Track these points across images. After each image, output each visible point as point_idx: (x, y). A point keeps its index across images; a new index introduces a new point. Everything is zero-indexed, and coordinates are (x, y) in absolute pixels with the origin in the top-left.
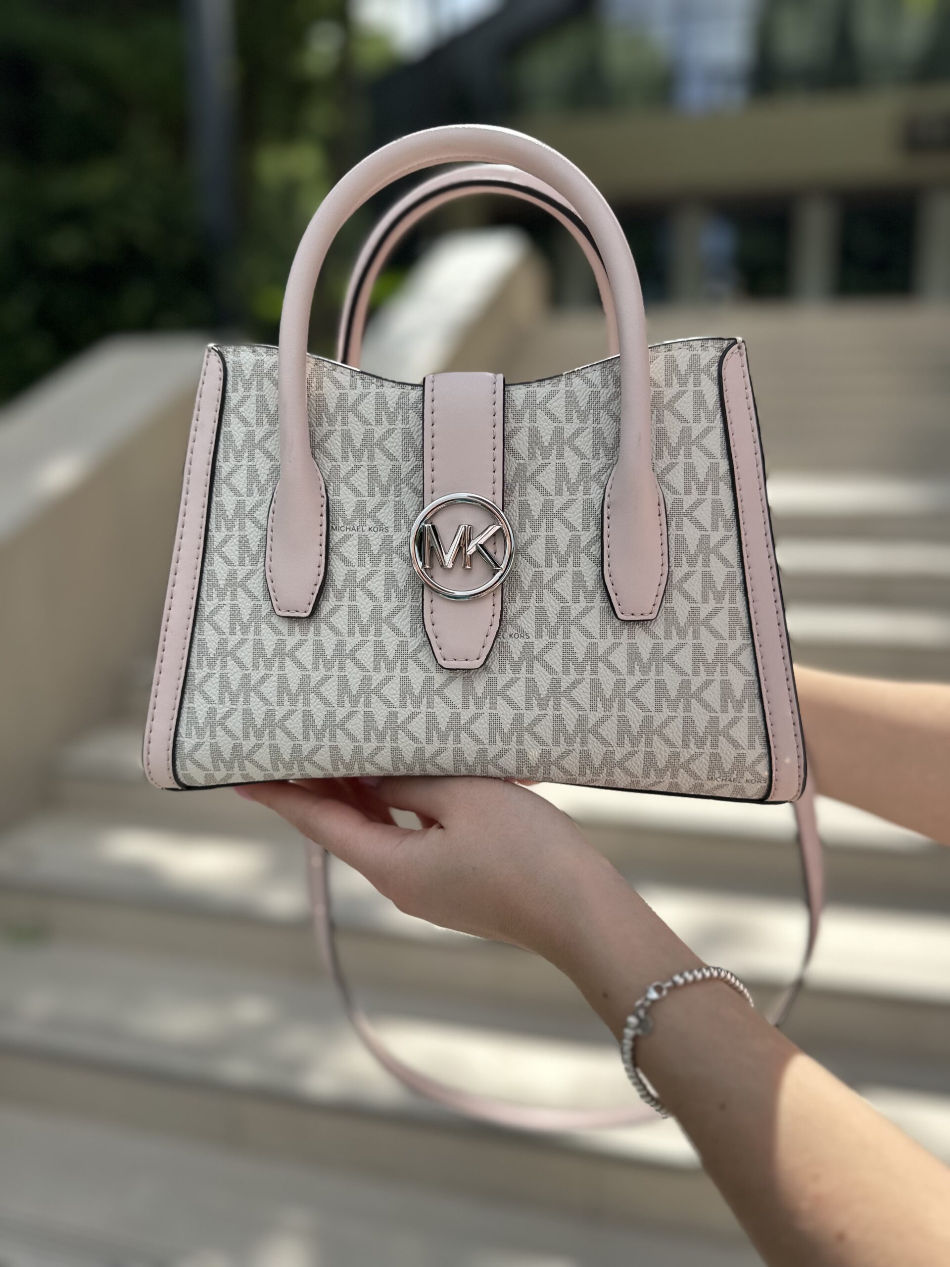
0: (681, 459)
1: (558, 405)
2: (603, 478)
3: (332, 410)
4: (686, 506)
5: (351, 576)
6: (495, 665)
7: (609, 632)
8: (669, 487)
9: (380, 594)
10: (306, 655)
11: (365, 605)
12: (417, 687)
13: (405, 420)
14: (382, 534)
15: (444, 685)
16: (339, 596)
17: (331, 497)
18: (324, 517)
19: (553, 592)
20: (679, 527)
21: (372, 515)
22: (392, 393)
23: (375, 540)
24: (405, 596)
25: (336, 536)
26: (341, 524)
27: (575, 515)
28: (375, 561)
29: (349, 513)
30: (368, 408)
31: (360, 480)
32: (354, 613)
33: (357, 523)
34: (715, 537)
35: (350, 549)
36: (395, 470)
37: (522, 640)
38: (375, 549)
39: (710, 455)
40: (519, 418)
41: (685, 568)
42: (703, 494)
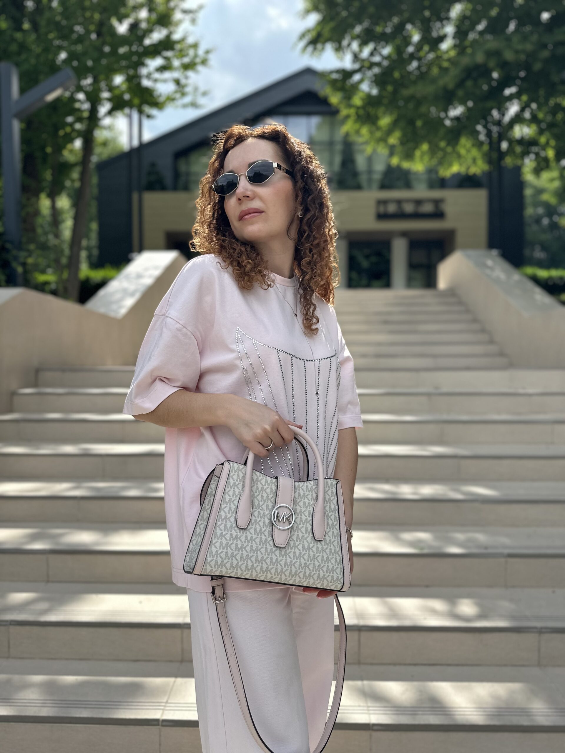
0: (329, 504)
1: (304, 488)
2: (313, 506)
3: (256, 482)
4: (329, 515)
5: (256, 521)
6: (287, 548)
7: (313, 542)
8: (326, 510)
9: (262, 526)
10: (243, 538)
11: (258, 528)
12: (269, 551)
13: (272, 486)
14: (263, 511)
15: (275, 551)
16: (253, 525)
19: (301, 531)
20: (328, 520)
21: (261, 506)
22: (269, 479)
24: (267, 527)
25: (253, 510)
26: (254, 507)
27: (307, 513)
28: (262, 517)
29: (256, 505)
31: (259, 498)
32: (256, 530)
33: (258, 508)
34: (335, 523)
35: (256, 514)
37: (294, 542)
38: (261, 515)
39: (335, 505)
40: (297, 489)
41: (329, 529)
42: (333, 513)
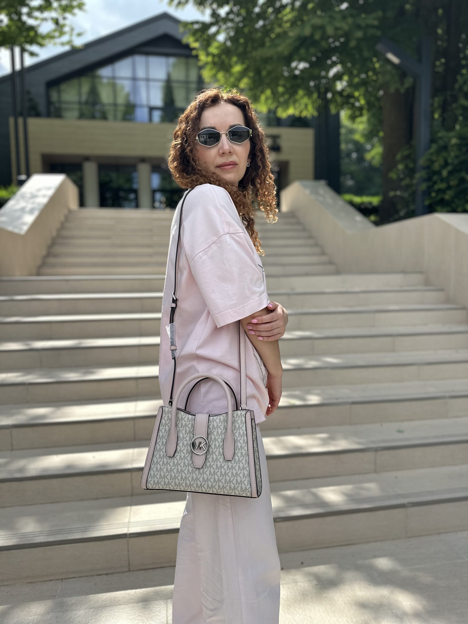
0: (238, 431)
1: (218, 421)
2: (224, 434)
3: (180, 419)
4: (238, 440)
5: (180, 450)
6: (204, 467)
7: (224, 462)
8: (236, 436)
9: (185, 453)
10: (171, 464)
11: (182, 455)
12: (190, 471)
13: (192, 422)
14: (186, 442)
15: (195, 471)
16: (178, 453)
17: (178, 435)
18: (177, 439)
19: (215, 454)
20: (237, 443)
21: (185, 438)
22: (190, 417)
23: (185, 443)
24: (189, 454)
25: (179, 442)
26: (180, 440)
27: (219, 440)
28: (185, 447)
29: (181, 438)
30: (186, 419)
31: (184, 432)
32: (180, 456)
33: (182, 440)
34: (243, 446)
35: (181, 444)
36: (190, 430)
37: (209, 463)
38: (185, 444)
40: (211, 422)
41: (238, 451)
42: (242, 437)
